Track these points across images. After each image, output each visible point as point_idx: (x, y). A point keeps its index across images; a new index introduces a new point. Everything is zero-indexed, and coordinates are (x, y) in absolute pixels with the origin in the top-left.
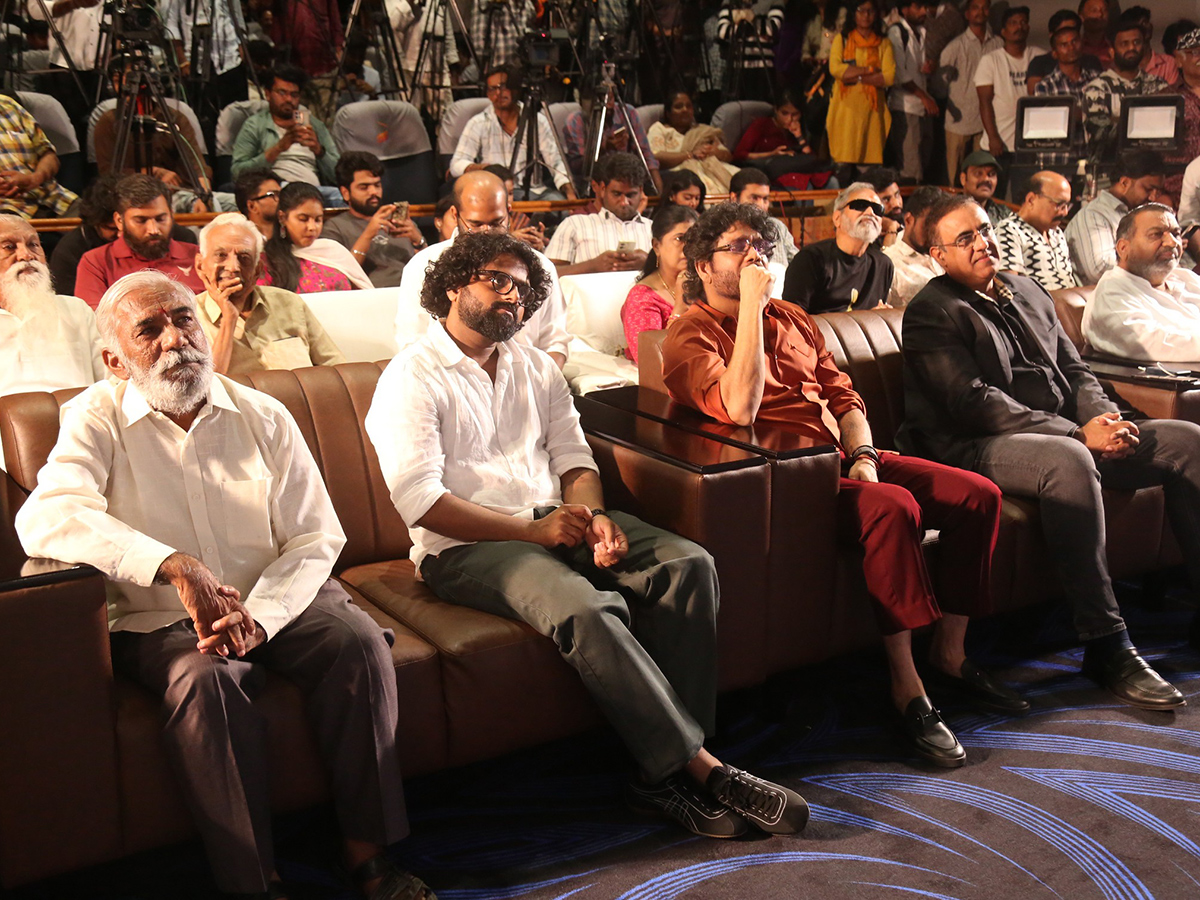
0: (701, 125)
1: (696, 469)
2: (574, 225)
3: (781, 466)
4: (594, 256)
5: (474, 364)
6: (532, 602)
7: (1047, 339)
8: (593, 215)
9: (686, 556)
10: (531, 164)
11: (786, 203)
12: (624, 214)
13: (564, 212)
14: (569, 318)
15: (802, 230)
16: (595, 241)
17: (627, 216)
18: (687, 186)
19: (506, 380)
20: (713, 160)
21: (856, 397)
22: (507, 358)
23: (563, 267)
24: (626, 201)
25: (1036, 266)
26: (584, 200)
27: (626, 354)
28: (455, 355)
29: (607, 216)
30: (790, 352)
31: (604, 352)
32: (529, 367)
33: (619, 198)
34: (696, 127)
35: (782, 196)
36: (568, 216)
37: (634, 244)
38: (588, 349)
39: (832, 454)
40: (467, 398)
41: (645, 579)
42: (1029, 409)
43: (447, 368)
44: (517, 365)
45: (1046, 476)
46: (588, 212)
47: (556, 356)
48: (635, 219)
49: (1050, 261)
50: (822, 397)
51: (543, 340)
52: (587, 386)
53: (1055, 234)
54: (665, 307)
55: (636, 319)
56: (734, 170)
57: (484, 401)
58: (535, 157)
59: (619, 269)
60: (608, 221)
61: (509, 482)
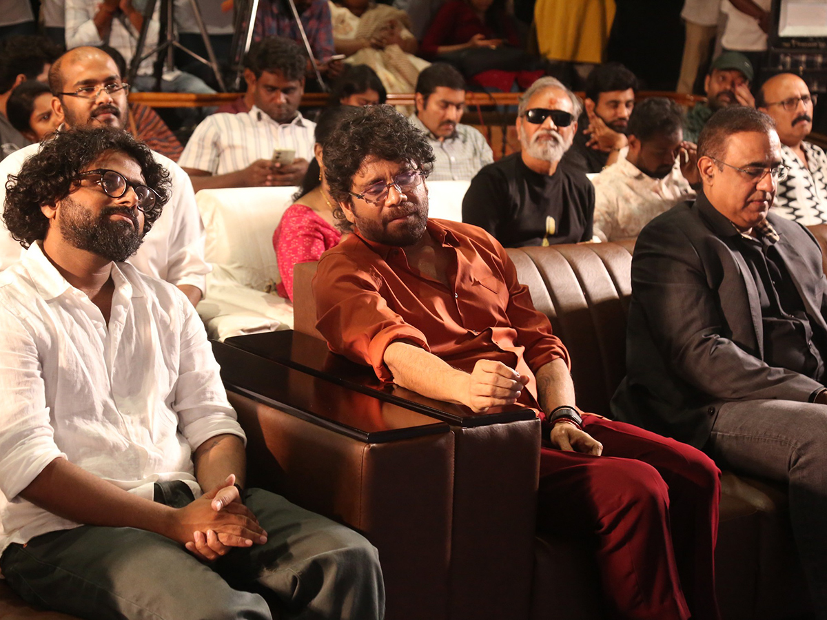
0: (381, 6)
1: (361, 436)
2: (216, 126)
3: (468, 435)
4: (242, 166)
5: (82, 297)
6: (149, 604)
7: (812, 291)
8: (242, 115)
9: (345, 546)
10: (164, 45)
11: (485, 108)
12: (280, 115)
13: (205, 109)
14: (207, 243)
15: (504, 141)
16: (244, 148)
17: (284, 117)
18: (363, 90)
19: (123, 318)
20: (395, 50)
21: (558, 345)
22: (125, 291)
23: (202, 179)
24: (282, 98)
25: (791, 194)
26: (233, 95)
27: (278, 290)
28: (58, 285)
29: (259, 117)
30: (474, 289)
31: (252, 288)
32: (154, 304)
33: (274, 94)
34: (374, 8)
35: (479, 99)
36: (211, 113)
37: (294, 153)
38: (229, 283)
39: (532, 421)
40: (73, 338)
41: (290, 578)
42: (766, 365)
43: (48, 302)
44: (138, 300)
45: (799, 449)
46: (236, 110)
47: (188, 290)
48: (294, 121)
49: (808, 188)
50: (516, 344)
51: (174, 270)
52: (228, 328)
53: (816, 155)
54: (329, 232)
55: (293, 246)
56: (422, 65)
57: (94, 343)
58: (169, 37)
59: (274, 183)
60: (260, 124)
61: (124, 449)
